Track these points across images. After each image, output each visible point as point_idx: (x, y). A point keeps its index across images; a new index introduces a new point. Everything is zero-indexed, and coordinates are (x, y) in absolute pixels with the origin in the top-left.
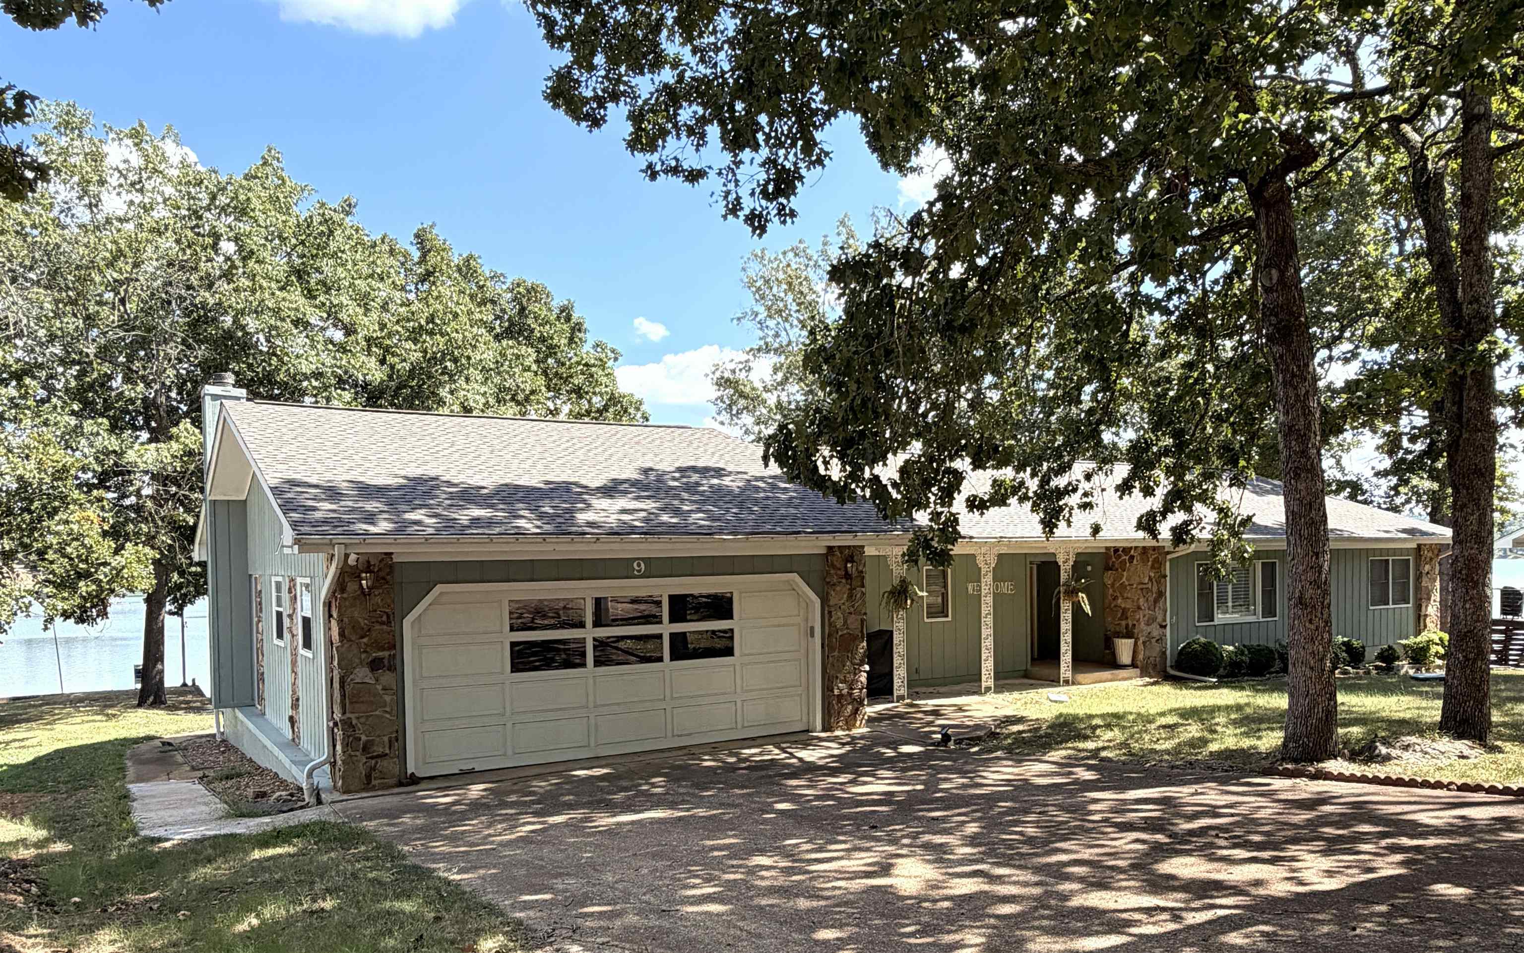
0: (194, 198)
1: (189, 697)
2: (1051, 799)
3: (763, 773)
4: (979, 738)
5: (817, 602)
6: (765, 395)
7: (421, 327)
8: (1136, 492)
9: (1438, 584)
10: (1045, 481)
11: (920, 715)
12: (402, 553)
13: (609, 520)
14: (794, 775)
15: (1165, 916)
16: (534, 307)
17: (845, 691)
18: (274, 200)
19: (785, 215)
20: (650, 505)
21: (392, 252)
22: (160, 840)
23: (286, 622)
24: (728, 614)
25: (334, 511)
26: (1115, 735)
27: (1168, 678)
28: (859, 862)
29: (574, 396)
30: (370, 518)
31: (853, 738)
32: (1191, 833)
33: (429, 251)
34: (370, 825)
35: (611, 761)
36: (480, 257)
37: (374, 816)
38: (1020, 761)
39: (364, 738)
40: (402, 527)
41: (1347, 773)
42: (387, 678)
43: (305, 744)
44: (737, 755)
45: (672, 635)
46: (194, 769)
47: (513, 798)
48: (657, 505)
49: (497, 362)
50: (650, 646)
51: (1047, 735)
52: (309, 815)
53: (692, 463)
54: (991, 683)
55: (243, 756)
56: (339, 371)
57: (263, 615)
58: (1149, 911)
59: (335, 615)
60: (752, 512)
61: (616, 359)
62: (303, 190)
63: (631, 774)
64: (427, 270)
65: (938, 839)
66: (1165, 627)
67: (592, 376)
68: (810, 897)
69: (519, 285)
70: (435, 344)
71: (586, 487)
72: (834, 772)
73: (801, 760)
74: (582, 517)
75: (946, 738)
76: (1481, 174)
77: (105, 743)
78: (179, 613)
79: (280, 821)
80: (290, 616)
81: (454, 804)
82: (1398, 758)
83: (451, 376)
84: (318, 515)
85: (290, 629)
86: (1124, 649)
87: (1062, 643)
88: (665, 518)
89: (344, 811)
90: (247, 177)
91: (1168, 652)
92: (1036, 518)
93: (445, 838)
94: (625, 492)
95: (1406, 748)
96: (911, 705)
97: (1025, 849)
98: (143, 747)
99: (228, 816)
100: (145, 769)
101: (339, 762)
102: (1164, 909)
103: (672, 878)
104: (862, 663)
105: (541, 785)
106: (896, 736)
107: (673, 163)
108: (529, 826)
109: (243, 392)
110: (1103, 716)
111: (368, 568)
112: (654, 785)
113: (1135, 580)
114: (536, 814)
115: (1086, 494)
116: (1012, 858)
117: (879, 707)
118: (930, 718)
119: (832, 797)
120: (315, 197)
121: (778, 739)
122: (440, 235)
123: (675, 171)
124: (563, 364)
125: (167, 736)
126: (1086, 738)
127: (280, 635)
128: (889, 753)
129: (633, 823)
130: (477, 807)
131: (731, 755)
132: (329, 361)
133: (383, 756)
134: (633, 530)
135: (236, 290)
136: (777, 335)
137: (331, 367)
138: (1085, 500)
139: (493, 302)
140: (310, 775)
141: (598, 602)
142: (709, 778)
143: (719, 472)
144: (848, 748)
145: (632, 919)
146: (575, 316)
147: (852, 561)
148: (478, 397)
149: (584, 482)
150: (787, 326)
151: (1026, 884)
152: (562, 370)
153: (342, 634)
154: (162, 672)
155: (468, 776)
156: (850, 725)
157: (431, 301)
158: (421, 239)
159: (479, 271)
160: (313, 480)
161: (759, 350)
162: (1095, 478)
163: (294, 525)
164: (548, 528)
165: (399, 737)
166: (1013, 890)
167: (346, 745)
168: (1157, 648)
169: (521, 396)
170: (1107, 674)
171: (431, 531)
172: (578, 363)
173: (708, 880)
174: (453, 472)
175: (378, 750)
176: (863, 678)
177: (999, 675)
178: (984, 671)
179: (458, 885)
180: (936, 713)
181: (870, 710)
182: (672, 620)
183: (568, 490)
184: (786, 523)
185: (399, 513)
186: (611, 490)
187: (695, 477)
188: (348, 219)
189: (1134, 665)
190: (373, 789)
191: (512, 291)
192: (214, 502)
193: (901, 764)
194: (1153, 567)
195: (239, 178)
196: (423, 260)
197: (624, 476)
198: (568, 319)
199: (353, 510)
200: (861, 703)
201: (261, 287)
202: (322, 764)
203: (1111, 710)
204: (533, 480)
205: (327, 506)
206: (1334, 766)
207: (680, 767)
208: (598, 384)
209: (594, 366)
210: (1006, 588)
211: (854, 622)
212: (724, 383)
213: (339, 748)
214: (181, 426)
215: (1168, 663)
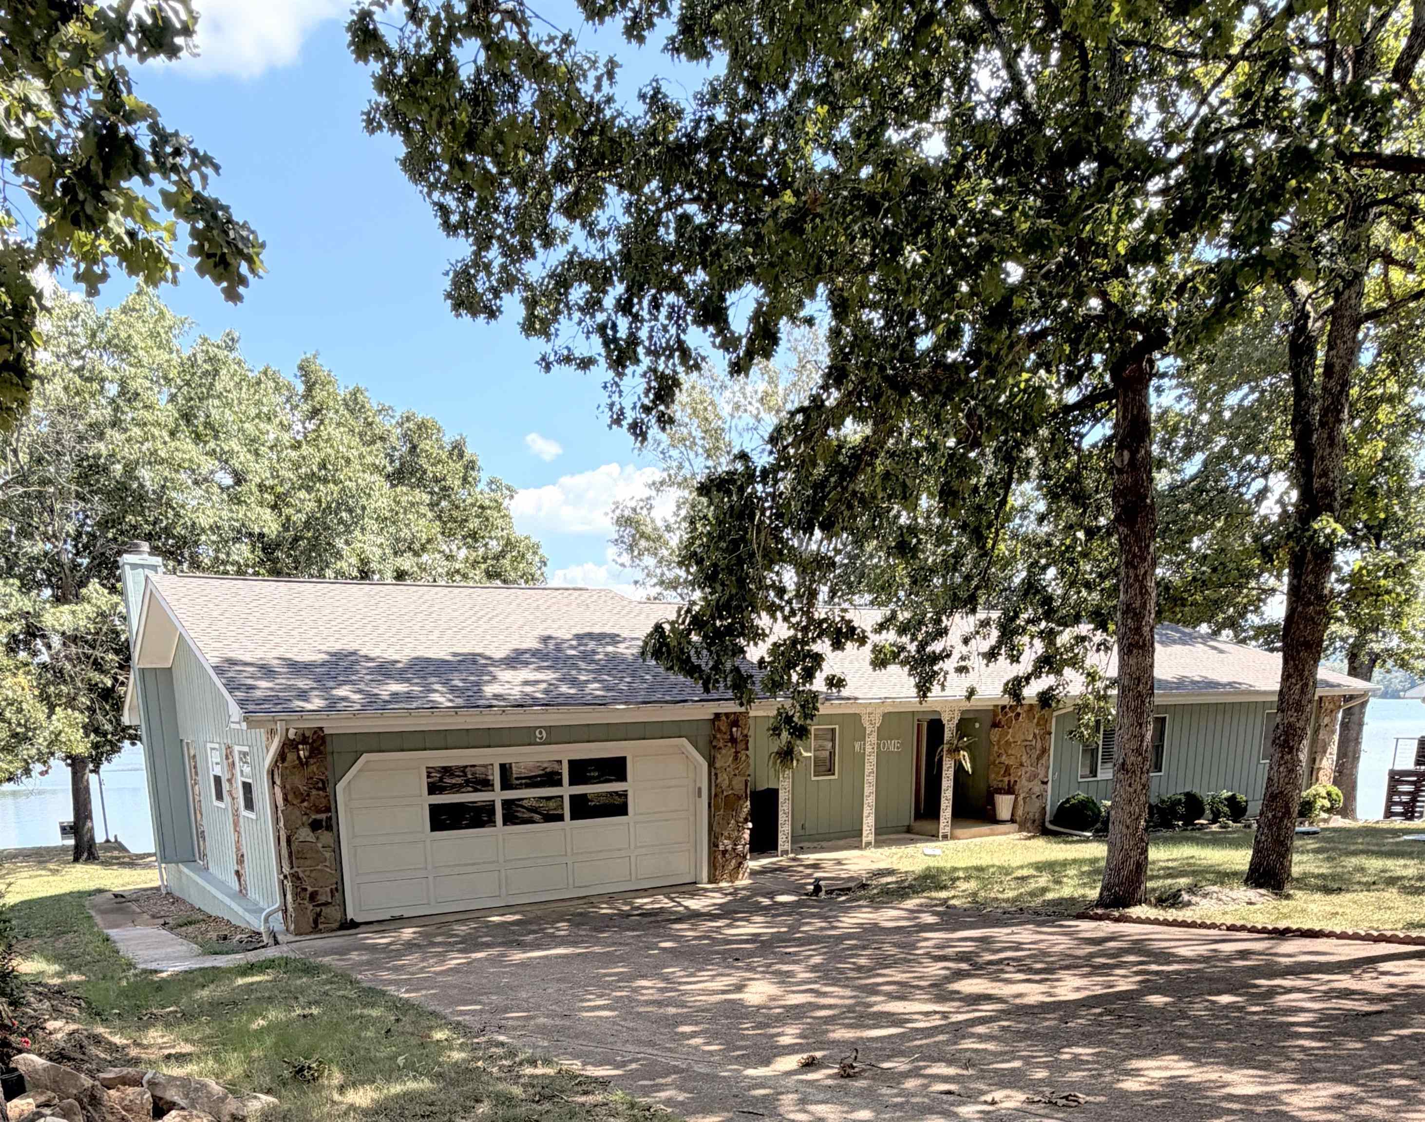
0: (72, 334)
1: (116, 853)
2: (889, 939)
3: (652, 919)
4: (849, 889)
5: (705, 765)
6: (667, 535)
7: (314, 474)
8: (1001, 658)
9: (1336, 737)
10: (922, 646)
11: (800, 869)
12: (330, 727)
13: (513, 692)
14: (679, 920)
15: (937, 1016)
16: (425, 445)
17: (729, 847)
18: (154, 335)
19: (665, 422)
20: (550, 675)
21: (277, 389)
22: (156, 972)
23: (225, 786)
24: (622, 777)
25: (271, 689)
26: (972, 885)
27: (1045, 832)
28: (719, 984)
29: (469, 540)
30: (303, 695)
31: (736, 889)
32: (990, 963)
33: (314, 384)
34: (327, 960)
35: (519, 909)
36: (367, 390)
37: (326, 953)
38: (877, 909)
39: (310, 889)
40: (332, 704)
41: (1143, 917)
42: (326, 837)
43: (253, 894)
44: (631, 904)
45: (572, 797)
46: (154, 917)
47: (439, 939)
48: (556, 675)
49: (392, 510)
50: (552, 804)
51: (911, 887)
52: (271, 953)
53: (587, 630)
54: (871, 838)
55: (193, 908)
56: (236, 524)
57: (199, 778)
58: (927, 1014)
59: (278, 782)
60: (644, 681)
61: (512, 497)
62: (183, 323)
63: (538, 920)
64: (314, 407)
65: (785, 968)
66: (1046, 783)
67: (487, 519)
68: (676, 1006)
69: (408, 419)
70: (327, 492)
71: (490, 658)
72: (711, 917)
73: (686, 908)
74: (490, 690)
75: (818, 889)
76: (1345, 343)
77: (65, 895)
78: (96, 771)
79: (252, 957)
80: (229, 781)
81: (390, 944)
82: (1197, 904)
83: (347, 526)
84: (258, 694)
85: (230, 793)
86: (1004, 805)
87: (943, 800)
88: (564, 689)
89: (299, 949)
90: (125, 311)
91: (1048, 808)
92: (912, 681)
93: (389, 969)
94: (527, 663)
95: (1205, 896)
96: (794, 859)
97: (852, 974)
98: (98, 899)
99: (204, 954)
100: (111, 917)
101: (290, 909)
102: (936, 1012)
103: (573, 995)
104: (746, 821)
105: (462, 929)
106: (774, 887)
107: (566, 352)
108: (456, 960)
109: (158, 560)
110: (966, 869)
111: (304, 740)
112: (558, 929)
113: (1020, 738)
114: (460, 951)
115: (963, 658)
116: (839, 980)
117: (765, 861)
118: (809, 871)
119: (708, 937)
120: (195, 333)
121: (669, 890)
122: (323, 366)
123: (568, 360)
124: (457, 507)
125: (116, 889)
126: (944, 888)
127: (219, 796)
128: (766, 902)
129: (540, 958)
130: (410, 946)
131: (625, 904)
132: (225, 514)
133: (326, 904)
134: (535, 702)
135: (128, 440)
136: (680, 467)
137: (229, 520)
138: (963, 664)
139: (382, 438)
140: (266, 920)
141: (503, 767)
142: (606, 923)
143: (614, 639)
144: (730, 898)
145: (542, 1020)
146: (469, 452)
147: (737, 726)
148: (375, 549)
149: (488, 653)
150: (692, 455)
151: (843, 997)
152: (455, 513)
153: (285, 800)
154: (92, 829)
155: (398, 921)
156: (733, 876)
157: (322, 444)
158: (304, 370)
159: (367, 406)
160: (247, 658)
161: (662, 483)
162: (973, 642)
163: (241, 703)
164: (460, 701)
165: (338, 889)
166: (831, 1001)
167: (296, 895)
168: (1037, 804)
169: (417, 546)
170: (986, 829)
171: (358, 707)
172: (473, 505)
173: (601, 996)
174: (369, 646)
175: (322, 899)
176: (747, 835)
177: (880, 831)
178: (865, 827)
179: (407, 1000)
180: (816, 866)
181: (753, 864)
182: (571, 783)
183: (475, 662)
184: (675, 691)
185: (327, 689)
186: (515, 660)
187: (592, 645)
188: (231, 356)
189: (1012, 821)
190: (320, 931)
191: (401, 425)
192: (143, 671)
193: (774, 911)
194: (1038, 724)
195: (116, 310)
196: (308, 395)
197: (525, 646)
198: (461, 456)
199: (289, 688)
200: (744, 857)
201: (153, 436)
202: (275, 911)
203: (975, 862)
204: (439, 651)
205: (263, 684)
206: (1135, 911)
207: (581, 914)
208: (494, 527)
209: (490, 508)
210: (893, 746)
211: (738, 784)
212: (625, 522)
213: (289, 897)
214: (90, 586)
215: (1048, 817)
